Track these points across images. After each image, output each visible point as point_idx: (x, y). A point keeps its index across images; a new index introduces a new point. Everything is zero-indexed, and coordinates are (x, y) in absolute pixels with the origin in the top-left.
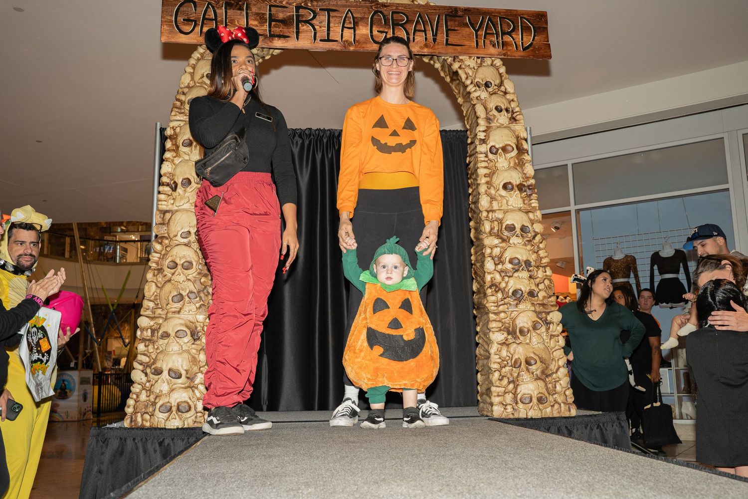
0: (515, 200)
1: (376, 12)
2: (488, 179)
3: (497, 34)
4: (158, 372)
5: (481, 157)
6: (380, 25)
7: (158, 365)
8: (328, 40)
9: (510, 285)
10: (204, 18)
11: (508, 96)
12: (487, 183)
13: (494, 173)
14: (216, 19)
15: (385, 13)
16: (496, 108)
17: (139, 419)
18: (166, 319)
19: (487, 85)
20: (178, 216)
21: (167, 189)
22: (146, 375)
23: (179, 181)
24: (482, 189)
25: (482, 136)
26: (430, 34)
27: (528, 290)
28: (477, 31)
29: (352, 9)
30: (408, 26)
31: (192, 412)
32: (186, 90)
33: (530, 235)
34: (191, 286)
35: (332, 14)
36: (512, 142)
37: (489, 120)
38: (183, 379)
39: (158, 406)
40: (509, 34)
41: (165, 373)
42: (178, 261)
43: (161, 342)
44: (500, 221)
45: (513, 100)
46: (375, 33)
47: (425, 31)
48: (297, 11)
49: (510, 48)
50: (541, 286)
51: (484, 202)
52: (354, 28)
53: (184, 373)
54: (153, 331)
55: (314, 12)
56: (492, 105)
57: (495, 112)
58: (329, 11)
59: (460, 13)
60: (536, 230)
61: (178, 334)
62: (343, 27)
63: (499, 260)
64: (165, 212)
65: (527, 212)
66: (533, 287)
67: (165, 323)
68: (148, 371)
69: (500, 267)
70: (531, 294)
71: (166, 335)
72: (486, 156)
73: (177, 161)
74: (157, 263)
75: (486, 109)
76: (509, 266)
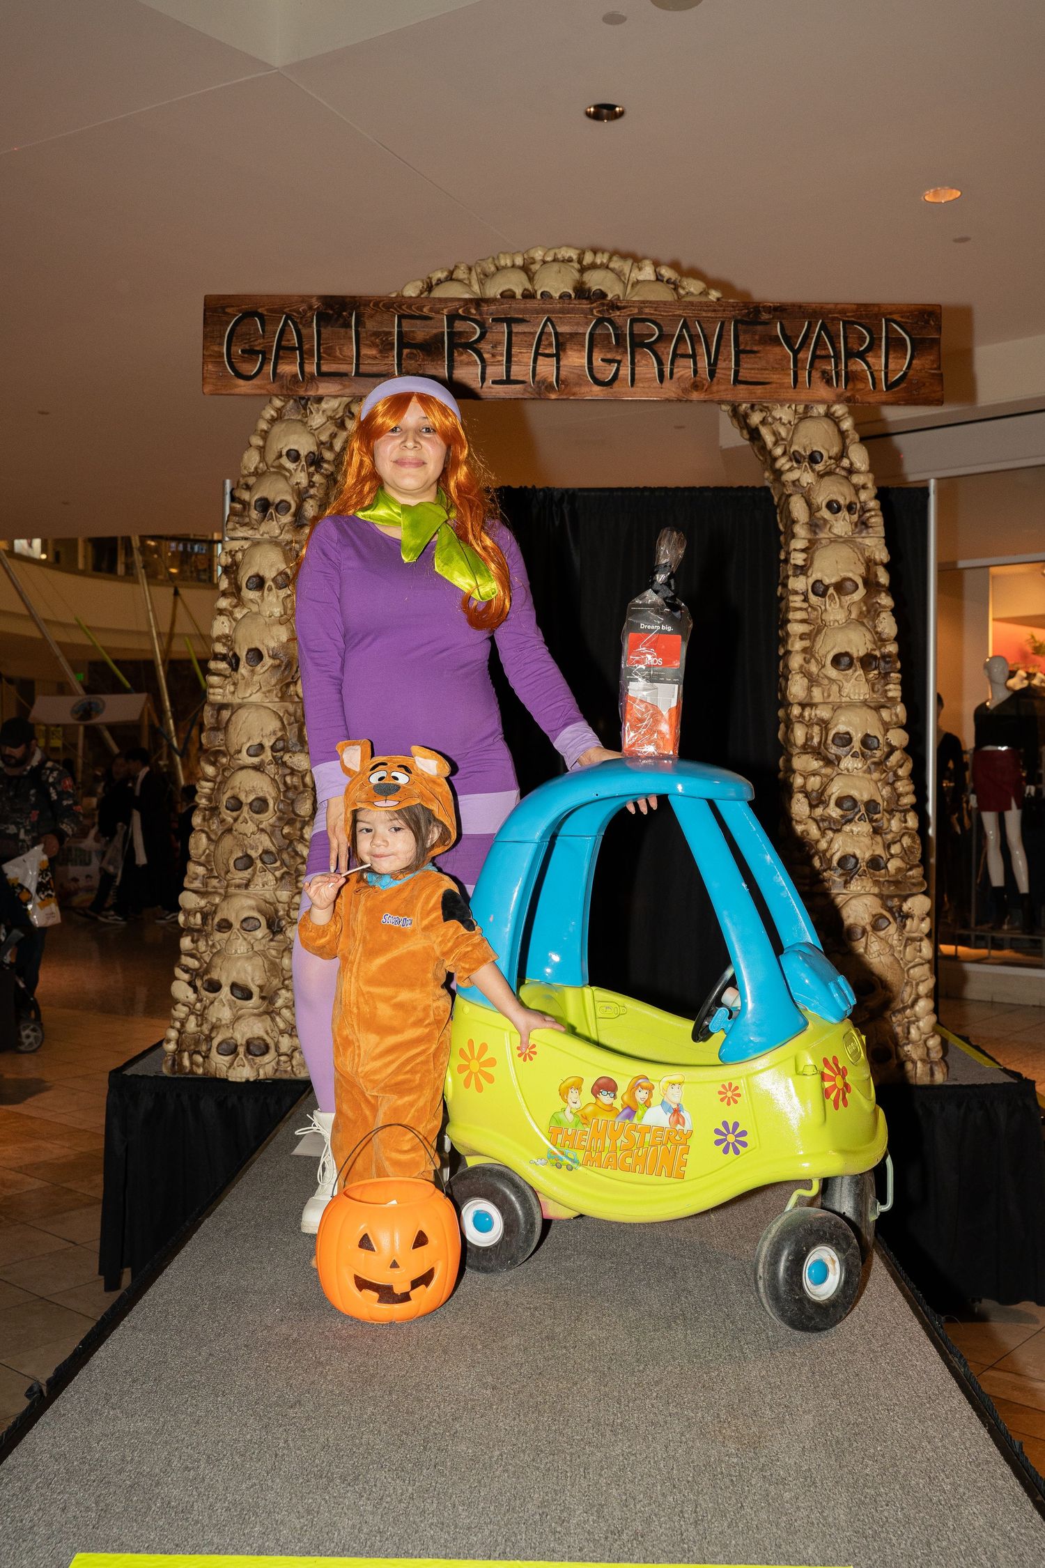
0: (855, 686)
1: (600, 321)
2: (806, 643)
3: (837, 356)
4: (215, 987)
5: (796, 601)
6: (607, 346)
7: (215, 975)
8: (508, 381)
9: (836, 846)
10: (279, 347)
11: (856, 479)
12: (805, 650)
13: (819, 631)
14: (300, 348)
15: (619, 321)
16: (829, 506)
17: (186, 1062)
18: (226, 897)
19: (814, 458)
20: (243, 714)
21: (223, 665)
22: (195, 990)
23: (243, 654)
24: (796, 662)
25: (798, 558)
26: (703, 363)
27: (867, 855)
28: (796, 353)
29: (552, 316)
30: (660, 348)
31: (272, 1054)
32: (252, 480)
33: (878, 753)
34: (266, 842)
35: (516, 328)
36: (856, 573)
37: (815, 525)
38: (255, 1000)
39: (215, 1043)
40: (862, 355)
41: (226, 990)
42: (242, 797)
43: (218, 936)
44: (824, 724)
45: (864, 487)
46: (597, 362)
47: (694, 356)
48: (450, 325)
49: (860, 386)
50: (895, 849)
51: (797, 688)
52: (557, 356)
53: (255, 990)
54: (205, 917)
55: (481, 324)
56: (821, 499)
57: (825, 513)
58: (510, 321)
59: (765, 316)
60: (894, 743)
61: (248, 924)
62: (537, 354)
63: (817, 800)
64: (222, 707)
65: (878, 708)
66: (879, 851)
67: (224, 905)
68: (199, 983)
69: (819, 811)
70: (875, 863)
71: (225, 925)
72: (806, 600)
73: (239, 614)
74: (209, 799)
75: (809, 504)
76: (835, 812)
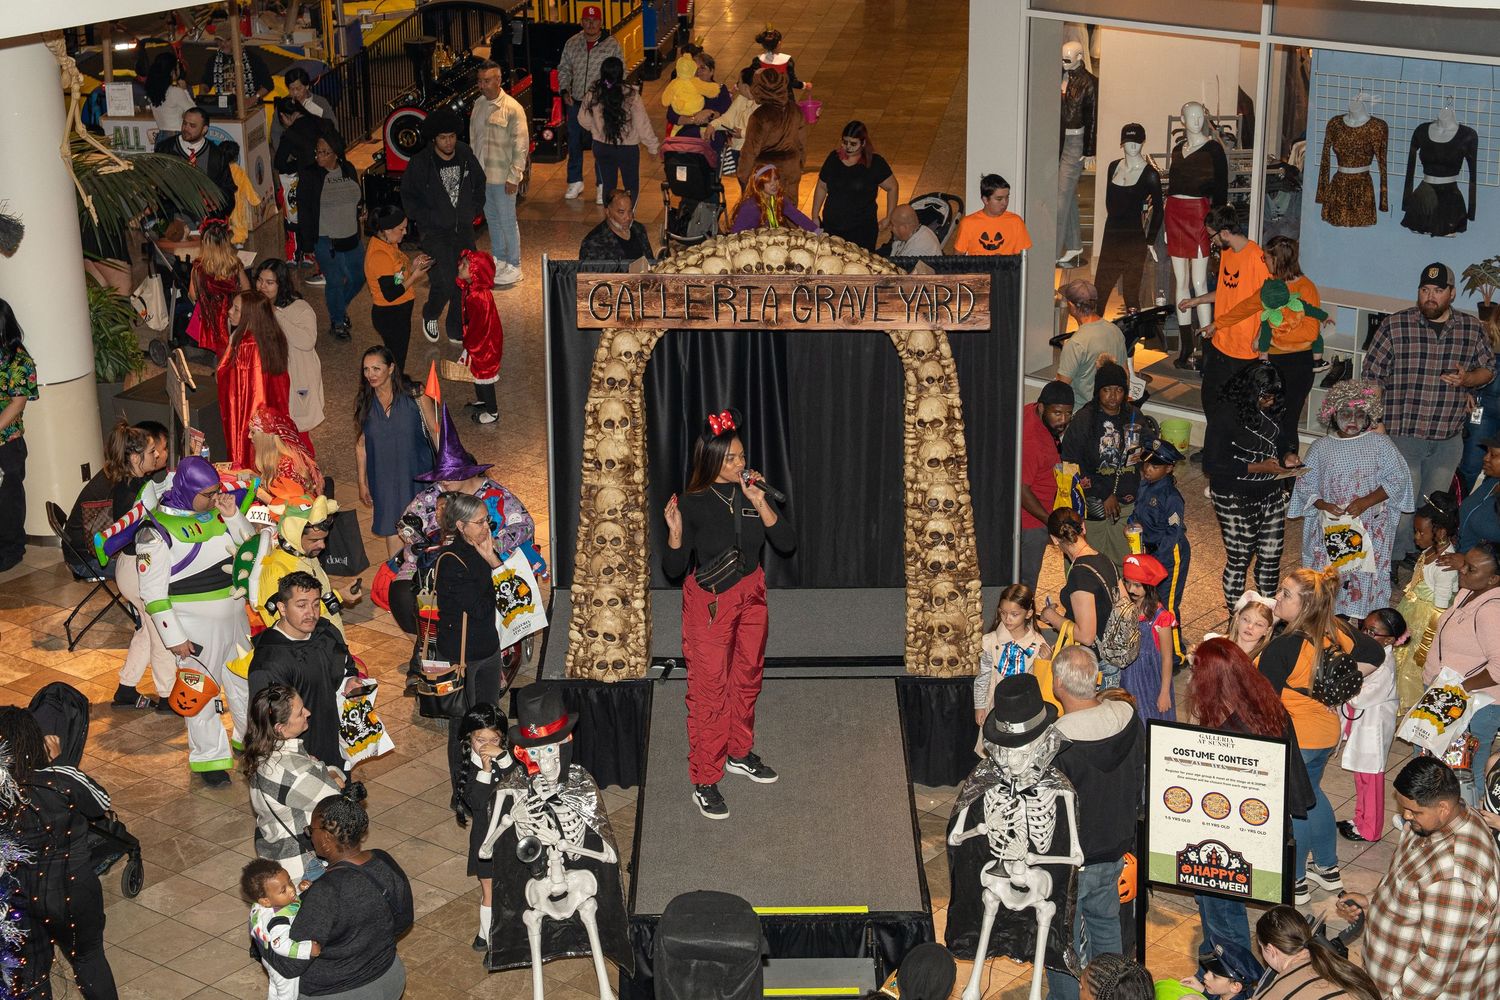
0: (941, 474)
1: (800, 288)
2: (915, 450)
3: (932, 305)
4: (594, 634)
5: (909, 428)
6: (804, 301)
7: (594, 628)
8: (749, 320)
9: (928, 557)
10: (620, 302)
11: (944, 362)
12: (914, 453)
13: (922, 443)
14: (632, 303)
15: (810, 287)
16: (928, 380)
17: (579, 672)
18: (598, 587)
19: (920, 353)
20: (604, 492)
21: (591, 465)
22: (583, 635)
23: (603, 462)
24: (909, 459)
25: (911, 406)
26: (858, 309)
27: (946, 561)
28: (909, 303)
29: (775, 285)
30: (833, 302)
31: (626, 668)
32: (604, 365)
33: (953, 510)
34: (620, 559)
35: (753, 292)
36: (941, 415)
37: (921, 390)
38: (617, 640)
39: (595, 663)
40: (945, 304)
41: (600, 636)
42: (606, 537)
43: (594, 608)
44: (924, 492)
45: (948, 366)
46: (799, 310)
47: (852, 306)
48: (716, 290)
49: (944, 321)
50: (962, 557)
51: (910, 472)
52: (776, 307)
53: (617, 635)
54: (586, 597)
55: (734, 290)
56: (924, 374)
57: (925, 383)
58: (750, 288)
59: (892, 284)
60: (962, 502)
61: (612, 603)
62: (765, 305)
63: (919, 532)
64: (593, 487)
65: (953, 485)
66: (953, 559)
67: (597, 592)
68: (584, 632)
69: (920, 538)
70: (951, 566)
71: (598, 603)
72: (915, 427)
73: (599, 436)
74: (586, 535)
75: (916, 376)
76: (928, 539)
